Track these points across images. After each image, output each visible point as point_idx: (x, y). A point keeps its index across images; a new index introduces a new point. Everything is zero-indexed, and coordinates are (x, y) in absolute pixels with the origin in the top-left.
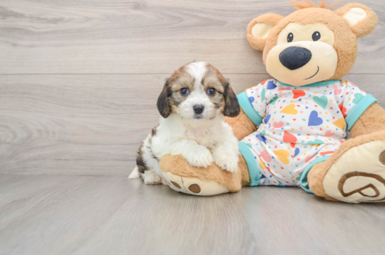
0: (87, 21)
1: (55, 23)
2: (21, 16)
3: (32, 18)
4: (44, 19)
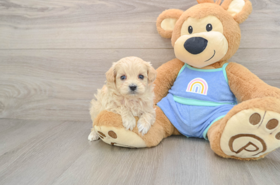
0: (66, 9)
3: (26, 8)
4: (35, 8)
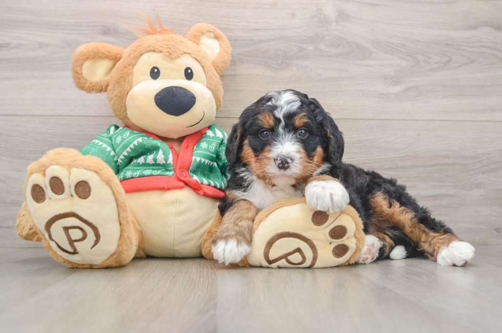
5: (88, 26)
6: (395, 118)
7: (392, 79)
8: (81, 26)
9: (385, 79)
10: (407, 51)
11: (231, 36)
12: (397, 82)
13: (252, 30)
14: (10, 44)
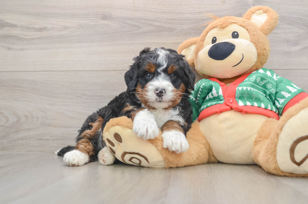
1: (40, 31)
2: (15, 26)
5: (94, 15)
6: (295, 68)
7: (292, 42)
8: (89, 15)
9: (288, 42)
10: (303, 23)
11: (183, 17)
12: (296, 44)
13: (197, 13)
14: (48, 28)
